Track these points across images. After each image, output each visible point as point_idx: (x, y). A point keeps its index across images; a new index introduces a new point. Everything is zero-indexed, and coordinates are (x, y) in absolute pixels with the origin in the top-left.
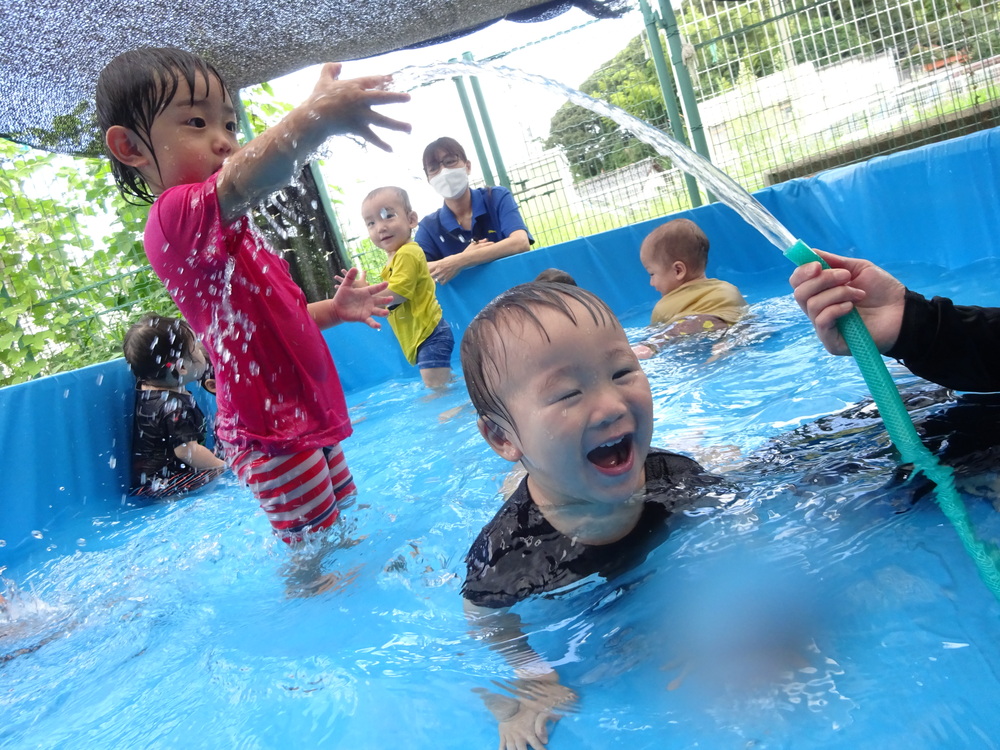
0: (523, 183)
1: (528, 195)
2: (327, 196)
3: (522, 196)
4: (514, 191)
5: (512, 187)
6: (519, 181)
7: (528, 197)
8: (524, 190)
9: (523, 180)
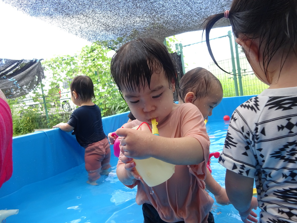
0: (245, 70)
1: (246, 74)
2: (184, 66)
3: (244, 74)
4: (241, 72)
5: (241, 71)
6: (243, 69)
7: (245, 74)
8: (245, 72)
9: (245, 69)
